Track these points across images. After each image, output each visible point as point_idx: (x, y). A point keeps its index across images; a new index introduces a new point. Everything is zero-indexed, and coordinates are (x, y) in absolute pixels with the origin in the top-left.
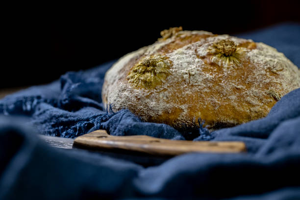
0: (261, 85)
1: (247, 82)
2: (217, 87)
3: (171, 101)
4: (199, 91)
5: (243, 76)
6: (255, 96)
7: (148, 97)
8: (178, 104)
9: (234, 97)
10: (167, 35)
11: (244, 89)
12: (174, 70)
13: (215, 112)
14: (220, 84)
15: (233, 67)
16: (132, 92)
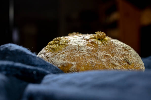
0: (120, 55)
1: (112, 53)
2: (94, 54)
3: (66, 59)
4: (84, 55)
6: (117, 61)
7: (53, 57)
8: (70, 61)
9: (104, 60)
11: (110, 56)
12: (70, 44)
13: (93, 68)
14: (96, 52)
15: (104, 45)
16: (45, 54)
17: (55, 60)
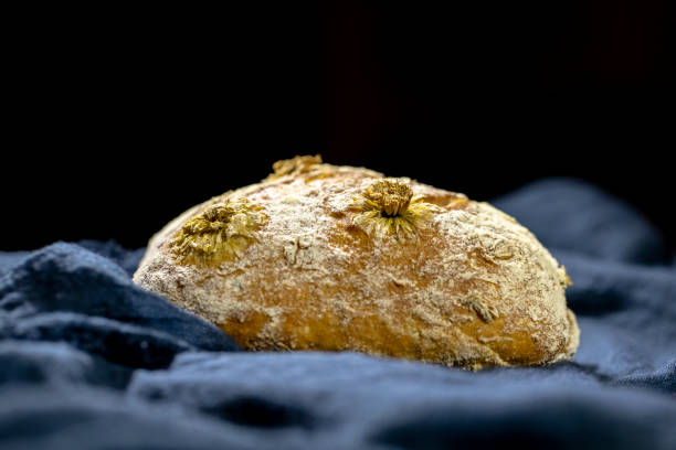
0: (452, 284)
1: (421, 274)
2: (353, 277)
3: (248, 296)
4: (312, 281)
5: (413, 261)
6: (435, 305)
7: (200, 284)
8: (261, 303)
9: (386, 302)
10: (284, 169)
11: (413, 288)
12: (265, 234)
13: (342, 330)
14: (361, 271)
15: (397, 239)
16: (171, 271)
17: (207, 296)
